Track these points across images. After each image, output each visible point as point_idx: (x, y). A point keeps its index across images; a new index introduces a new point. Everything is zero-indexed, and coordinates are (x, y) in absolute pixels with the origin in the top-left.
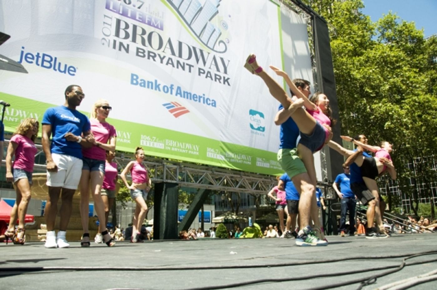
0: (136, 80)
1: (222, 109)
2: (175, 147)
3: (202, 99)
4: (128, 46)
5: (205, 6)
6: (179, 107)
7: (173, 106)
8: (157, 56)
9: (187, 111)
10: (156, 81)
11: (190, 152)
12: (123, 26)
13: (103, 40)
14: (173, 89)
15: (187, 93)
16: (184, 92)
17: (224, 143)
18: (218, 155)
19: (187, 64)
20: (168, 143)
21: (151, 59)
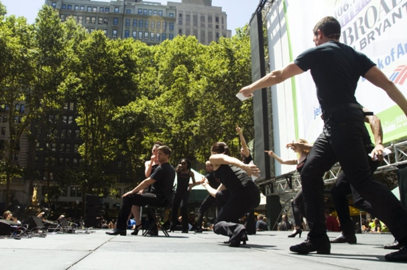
7: (398, 73)
8: (375, 31)
10: (379, 60)
14: (394, 53)
16: (405, 46)
20: (399, 121)
21: (371, 40)
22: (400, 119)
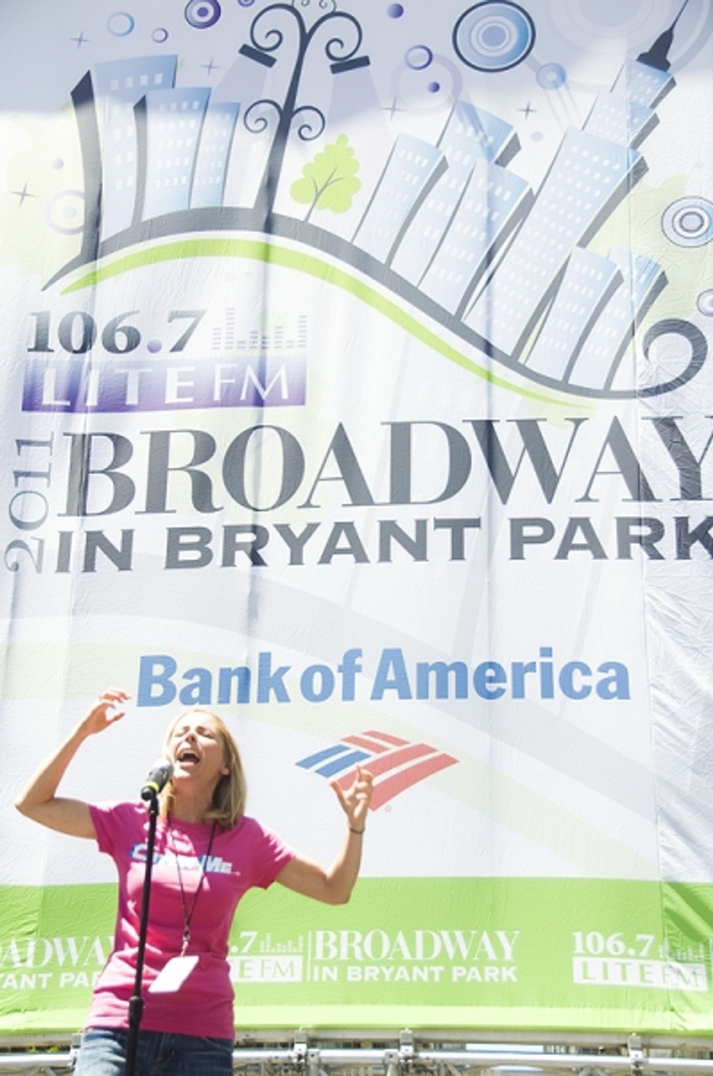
0: (163, 680)
1: (666, 699)
2: (367, 962)
3: (533, 681)
4: (128, 536)
5: (549, 188)
6: (393, 749)
7: (359, 756)
8: (275, 537)
9: (446, 761)
10: (265, 659)
11: (457, 972)
12: (103, 454)
13: (15, 551)
14: (359, 669)
15: (441, 669)
16: (423, 670)
17: (678, 887)
18: (657, 965)
19: (439, 524)
20: (326, 951)
21: (242, 558)
22: (337, 944)
